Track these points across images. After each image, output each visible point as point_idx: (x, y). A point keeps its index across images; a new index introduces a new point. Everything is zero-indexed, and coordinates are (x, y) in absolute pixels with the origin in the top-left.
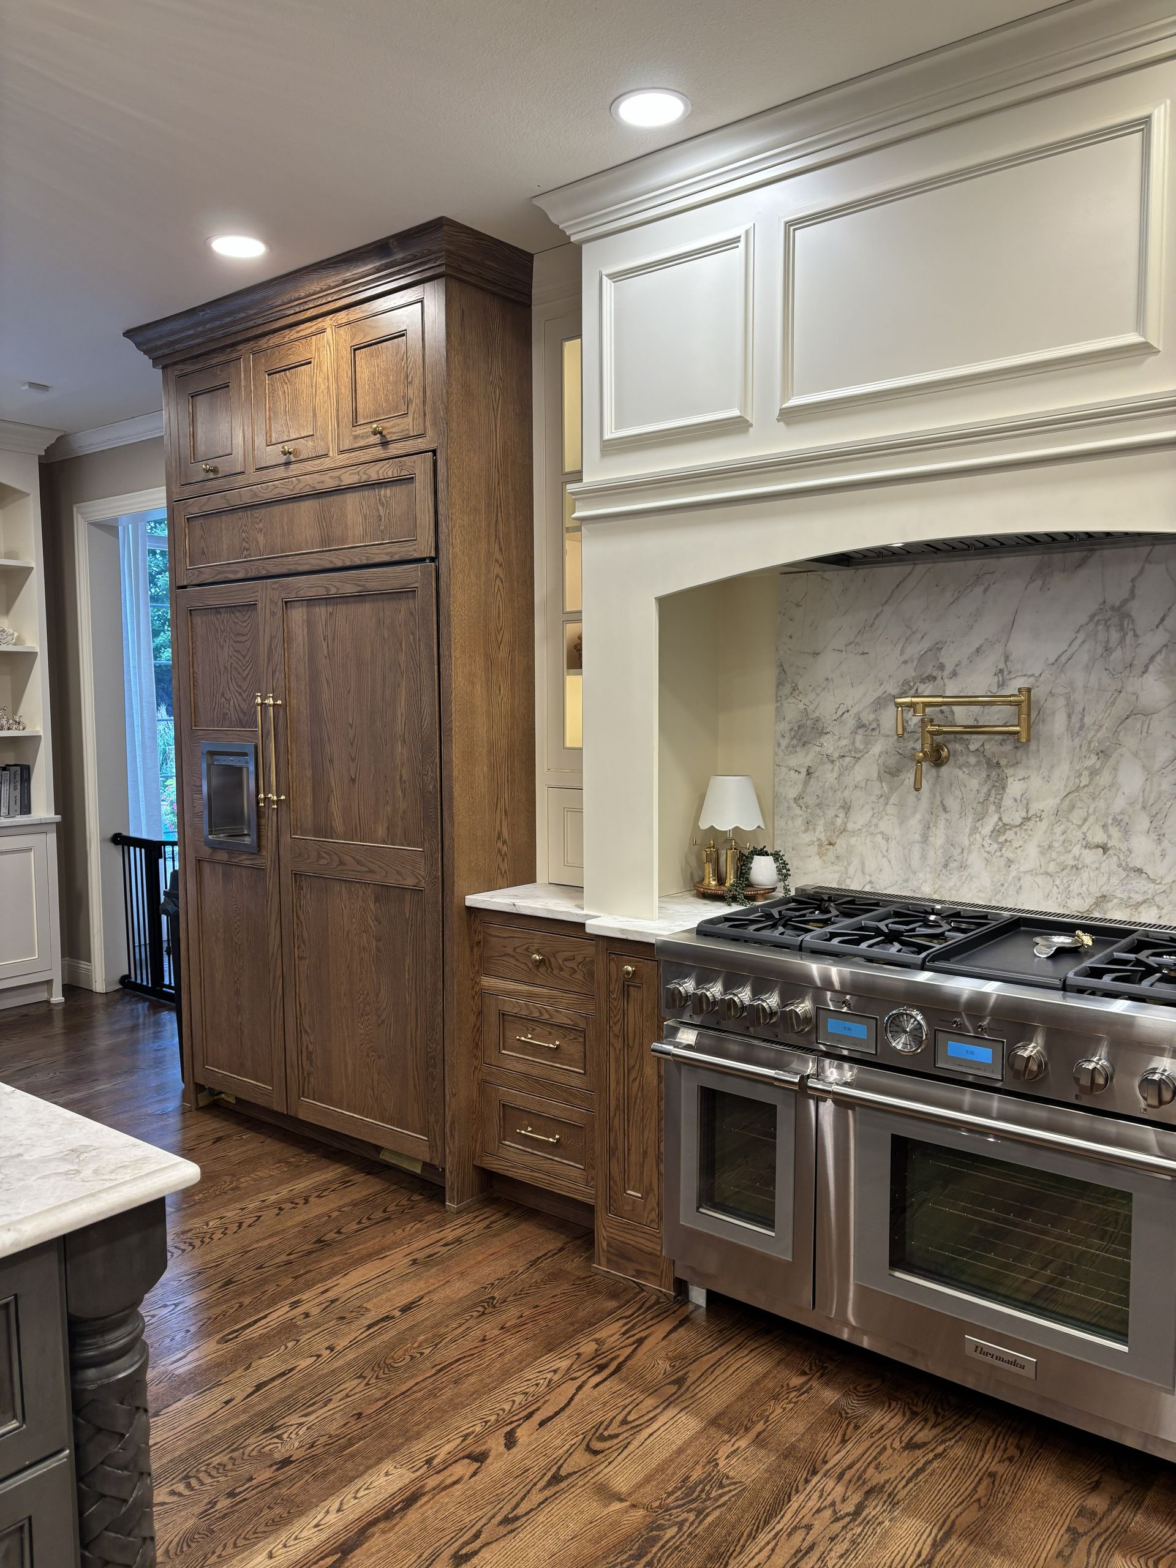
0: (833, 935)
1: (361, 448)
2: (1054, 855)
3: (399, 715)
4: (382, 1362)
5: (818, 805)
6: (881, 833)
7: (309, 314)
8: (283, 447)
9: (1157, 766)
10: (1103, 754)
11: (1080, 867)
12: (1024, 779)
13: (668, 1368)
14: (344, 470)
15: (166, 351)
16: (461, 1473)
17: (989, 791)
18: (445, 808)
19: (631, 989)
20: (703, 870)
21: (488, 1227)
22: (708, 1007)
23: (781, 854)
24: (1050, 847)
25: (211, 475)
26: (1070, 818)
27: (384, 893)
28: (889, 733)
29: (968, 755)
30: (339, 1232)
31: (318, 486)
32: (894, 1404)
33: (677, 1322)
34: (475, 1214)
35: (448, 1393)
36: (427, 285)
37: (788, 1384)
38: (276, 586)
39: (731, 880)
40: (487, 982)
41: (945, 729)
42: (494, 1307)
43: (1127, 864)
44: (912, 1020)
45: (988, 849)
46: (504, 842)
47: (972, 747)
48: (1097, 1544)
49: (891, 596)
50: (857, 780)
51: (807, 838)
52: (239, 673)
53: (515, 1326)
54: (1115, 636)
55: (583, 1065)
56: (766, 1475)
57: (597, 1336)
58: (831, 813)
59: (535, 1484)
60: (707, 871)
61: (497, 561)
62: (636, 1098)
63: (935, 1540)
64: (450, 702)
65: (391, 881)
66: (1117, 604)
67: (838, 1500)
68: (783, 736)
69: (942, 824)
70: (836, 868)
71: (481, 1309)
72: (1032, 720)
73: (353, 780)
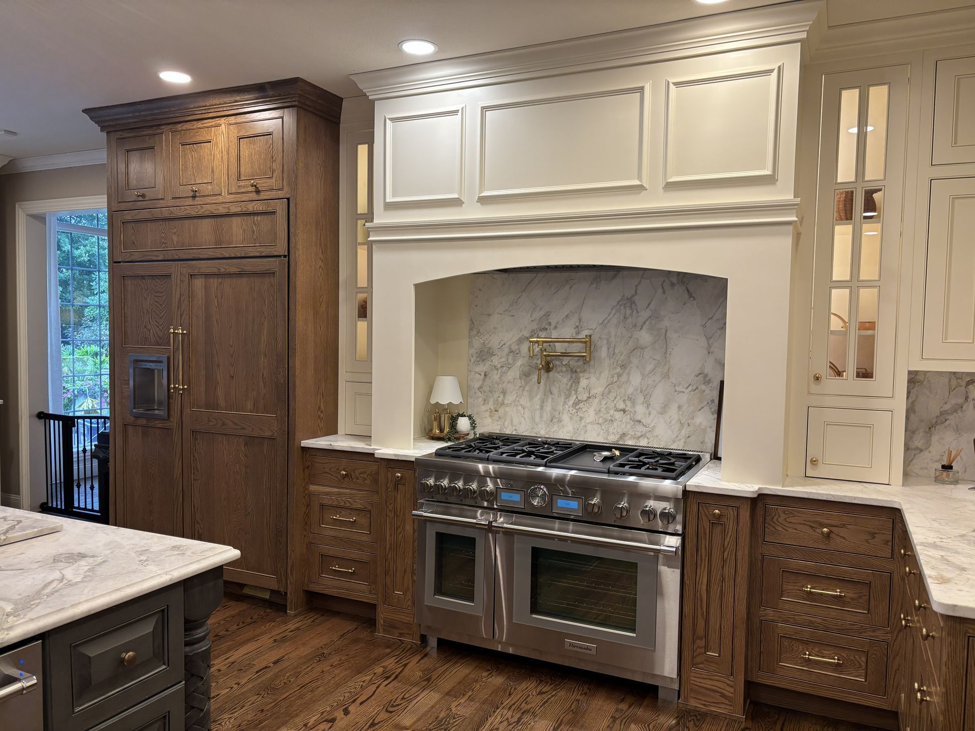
0: (502, 453)
1: (243, 193)
2: (602, 415)
3: (263, 341)
4: (269, 687)
5: (490, 391)
6: (521, 405)
7: (211, 115)
8: (192, 188)
9: (647, 372)
10: (623, 367)
11: (613, 420)
12: (587, 378)
13: (421, 675)
14: (231, 204)
15: (111, 123)
16: (323, 728)
17: (572, 384)
18: (290, 392)
19: (400, 486)
20: (432, 425)
21: (313, 621)
22: (442, 491)
23: (472, 416)
24: (600, 411)
25: (141, 198)
26: (609, 396)
27: (250, 440)
28: (524, 355)
29: (562, 367)
30: (227, 630)
31: (214, 212)
32: (531, 678)
33: (423, 656)
34: (304, 616)
35: (309, 696)
36: (286, 110)
37: (481, 676)
38: (185, 266)
39: (447, 430)
40: (313, 488)
41: (551, 354)
42: (325, 657)
43: (634, 418)
44: (541, 491)
45: (571, 412)
46: (322, 412)
47: (564, 363)
48: (624, 721)
49: (525, 289)
50: (509, 379)
51: (483, 408)
52: (157, 315)
53: (339, 664)
54: (628, 312)
55: (369, 529)
56: (475, 712)
57: (382, 665)
58: (496, 395)
59: (363, 728)
60: (434, 426)
61: (320, 258)
62: (401, 542)
63: (554, 727)
64: (295, 335)
65: (255, 434)
66: (629, 296)
67: (510, 717)
68: (472, 356)
69: (550, 400)
70: (499, 423)
71: (318, 659)
72: (592, 350)
73: (232, 377)
